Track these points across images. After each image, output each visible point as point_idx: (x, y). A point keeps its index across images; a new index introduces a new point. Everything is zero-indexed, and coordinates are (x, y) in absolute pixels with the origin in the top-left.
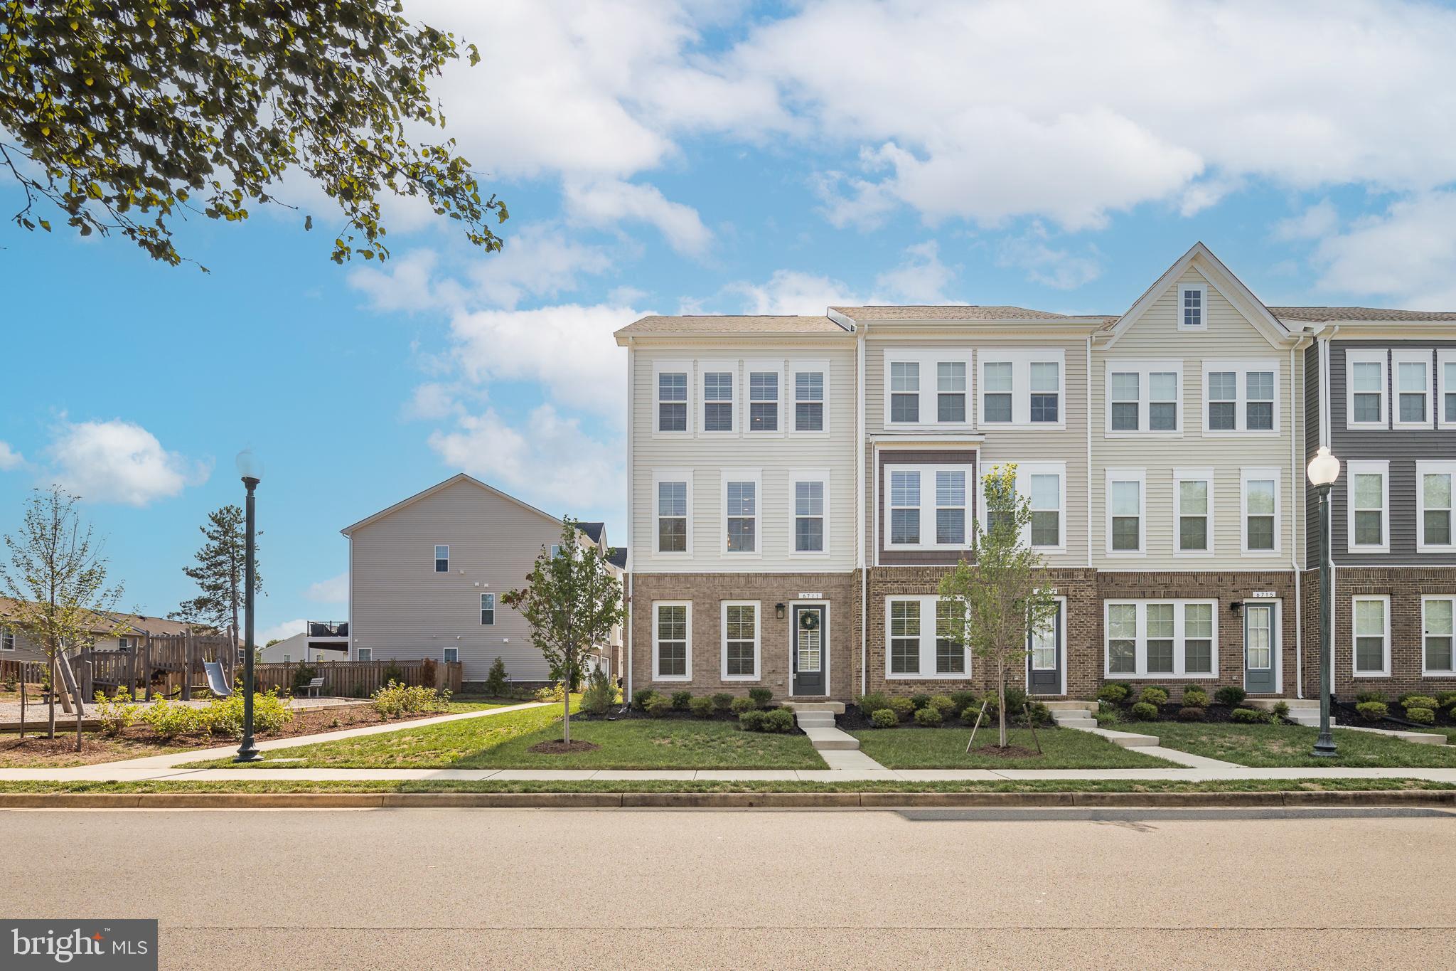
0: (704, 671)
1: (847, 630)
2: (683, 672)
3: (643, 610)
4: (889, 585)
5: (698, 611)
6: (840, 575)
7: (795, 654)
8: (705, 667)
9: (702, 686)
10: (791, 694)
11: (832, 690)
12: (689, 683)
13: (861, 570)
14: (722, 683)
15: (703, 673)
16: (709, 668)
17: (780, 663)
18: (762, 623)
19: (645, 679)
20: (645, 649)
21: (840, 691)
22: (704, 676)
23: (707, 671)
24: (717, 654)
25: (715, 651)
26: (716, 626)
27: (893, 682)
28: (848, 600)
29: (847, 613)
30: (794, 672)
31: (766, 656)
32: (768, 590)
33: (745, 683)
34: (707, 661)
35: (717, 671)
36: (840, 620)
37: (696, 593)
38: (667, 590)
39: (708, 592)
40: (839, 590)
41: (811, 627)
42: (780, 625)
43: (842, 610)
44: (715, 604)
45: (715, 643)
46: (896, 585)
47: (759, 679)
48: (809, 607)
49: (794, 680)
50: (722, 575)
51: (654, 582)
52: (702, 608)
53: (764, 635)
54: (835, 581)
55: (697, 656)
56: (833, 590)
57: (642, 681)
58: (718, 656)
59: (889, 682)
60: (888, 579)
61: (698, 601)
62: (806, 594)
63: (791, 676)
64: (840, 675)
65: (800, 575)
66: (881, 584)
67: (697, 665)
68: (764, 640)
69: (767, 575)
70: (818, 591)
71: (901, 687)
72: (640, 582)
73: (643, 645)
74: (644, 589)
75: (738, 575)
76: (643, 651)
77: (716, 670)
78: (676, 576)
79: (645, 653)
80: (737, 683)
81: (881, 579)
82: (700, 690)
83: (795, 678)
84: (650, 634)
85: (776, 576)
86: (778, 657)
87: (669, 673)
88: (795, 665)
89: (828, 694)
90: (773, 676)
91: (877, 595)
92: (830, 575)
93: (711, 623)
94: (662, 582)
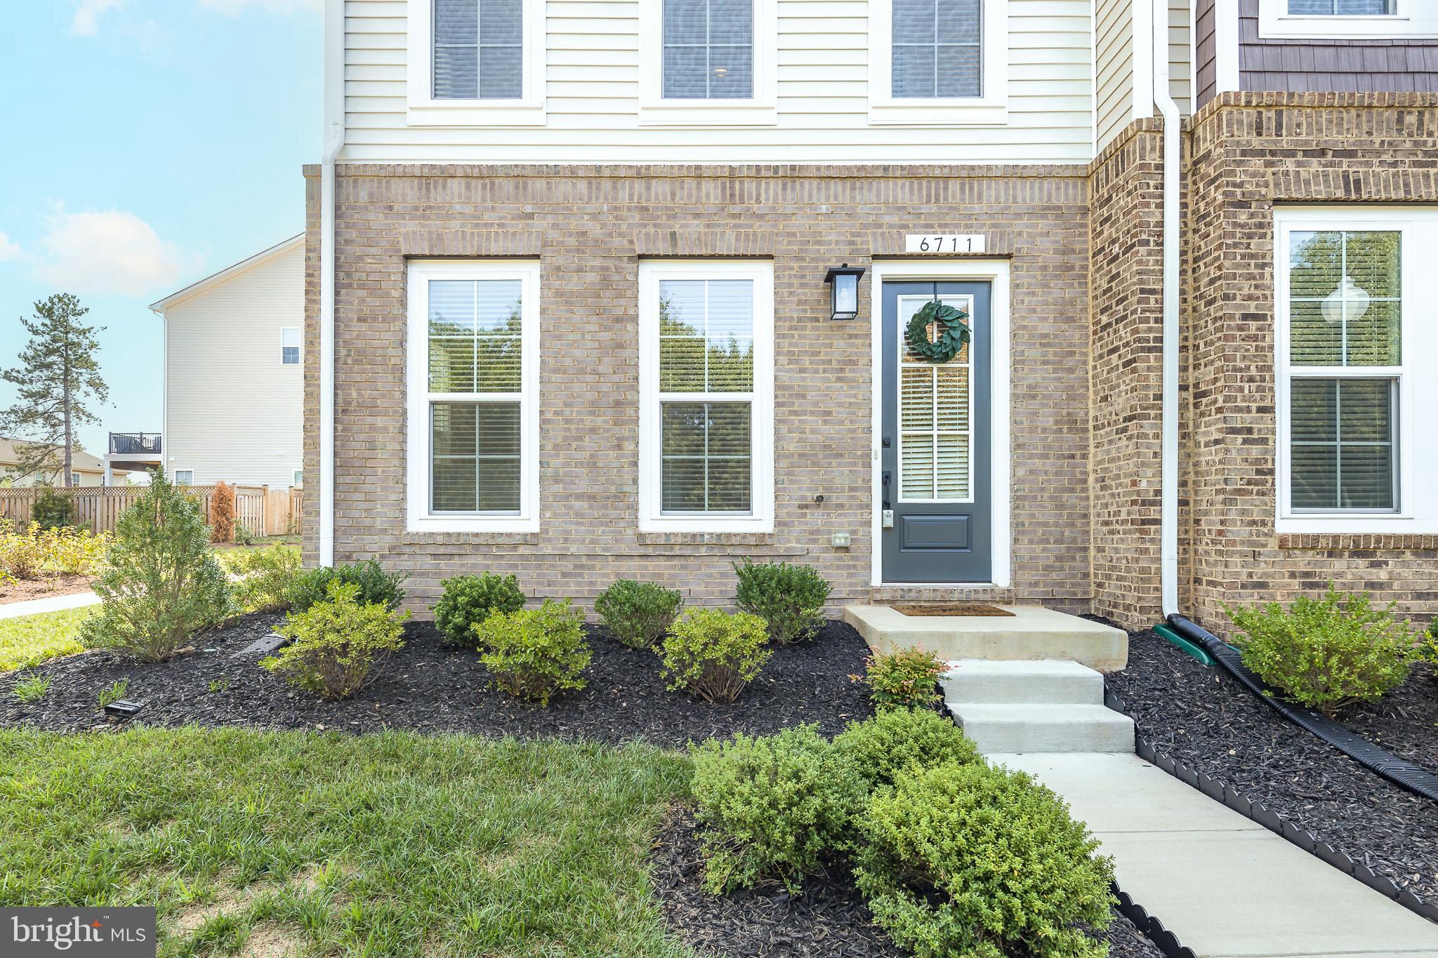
0: (579, 497)
1: (1069, 361)
2: (510, 502)
3: (375, 290)
4: (1290, 165)
5: (559, 293)
6: (1045, 175)
7: (887, 443)
8: (582, 486)
9: (573, 549)
10: (876, 580)
11: (1018, 565)
12: (530, 540)
13: (1156, 126)
14: (641, 537)
15: (577, 504)
16: (595, 489)
17: (840, 475)
18: (779, 336)
19: (378, 523)
20: (380, 422)
21: (1047, 568)
22: (578, 515)
23: (592, 497)
24: (625, 442)
25: (617, 430)
26: (620, 346)
27: (1311, 543)
28: (1074, 259)
29: (1072, 303)
30: (886, 505)
31: (792, 447)
32: (799, 224)
33: (721, 542)
34: (592, 464)
35: (626, 500)
36: (1046, 328)
37: (554, 235)
38: (455, 225)
39: (594, 229)
40: (1043, 225)
41: (945, 355)
42: (840, 343)
43: (1056, 294)
44: (618, 270)
45: (618, 403)
46: (1315, 165)
47: (767, 526)
48: (935, 284)
49: (885, 530)
50: (644, 175)
51: (406, 193)
52: (572, 283)
53: (785, 377)
54: (1029, 195)
55: (556, 447)
56: (1021, 224)
57: (369, 530)
58: (628, 446)
59: (1287, 544)
60: (1285, 142)
61: (560, 261)
62: (930, 239)
63: (879, 519)
64: (1047, 514)
65: (913, 174)
66: (1257, 163)
67: (557, 480)
68: (785, 395)
69: (792, 175)
70: (969, 229)
71: (1339, 565)
72: (363, 195)
73: (373, 409)
74: (377, 219)
75: (698, 173)
76: (373, 428)
77: (620, 496)
78: (486, 176)
79: (380, 438)
80: (694, 540)
81: (1256, 143)
82: (568, 565)
83: (890, 522)
84: (400, 372)
85: (828, 176)
86: (832, 451)
87: (467, 505)
88: (888, 479)
89: (1001, 575)
90: (816, 518)
91: (1242, 205)
92: (1015, 174)
93: (605, 336)
94: (438, 196)
